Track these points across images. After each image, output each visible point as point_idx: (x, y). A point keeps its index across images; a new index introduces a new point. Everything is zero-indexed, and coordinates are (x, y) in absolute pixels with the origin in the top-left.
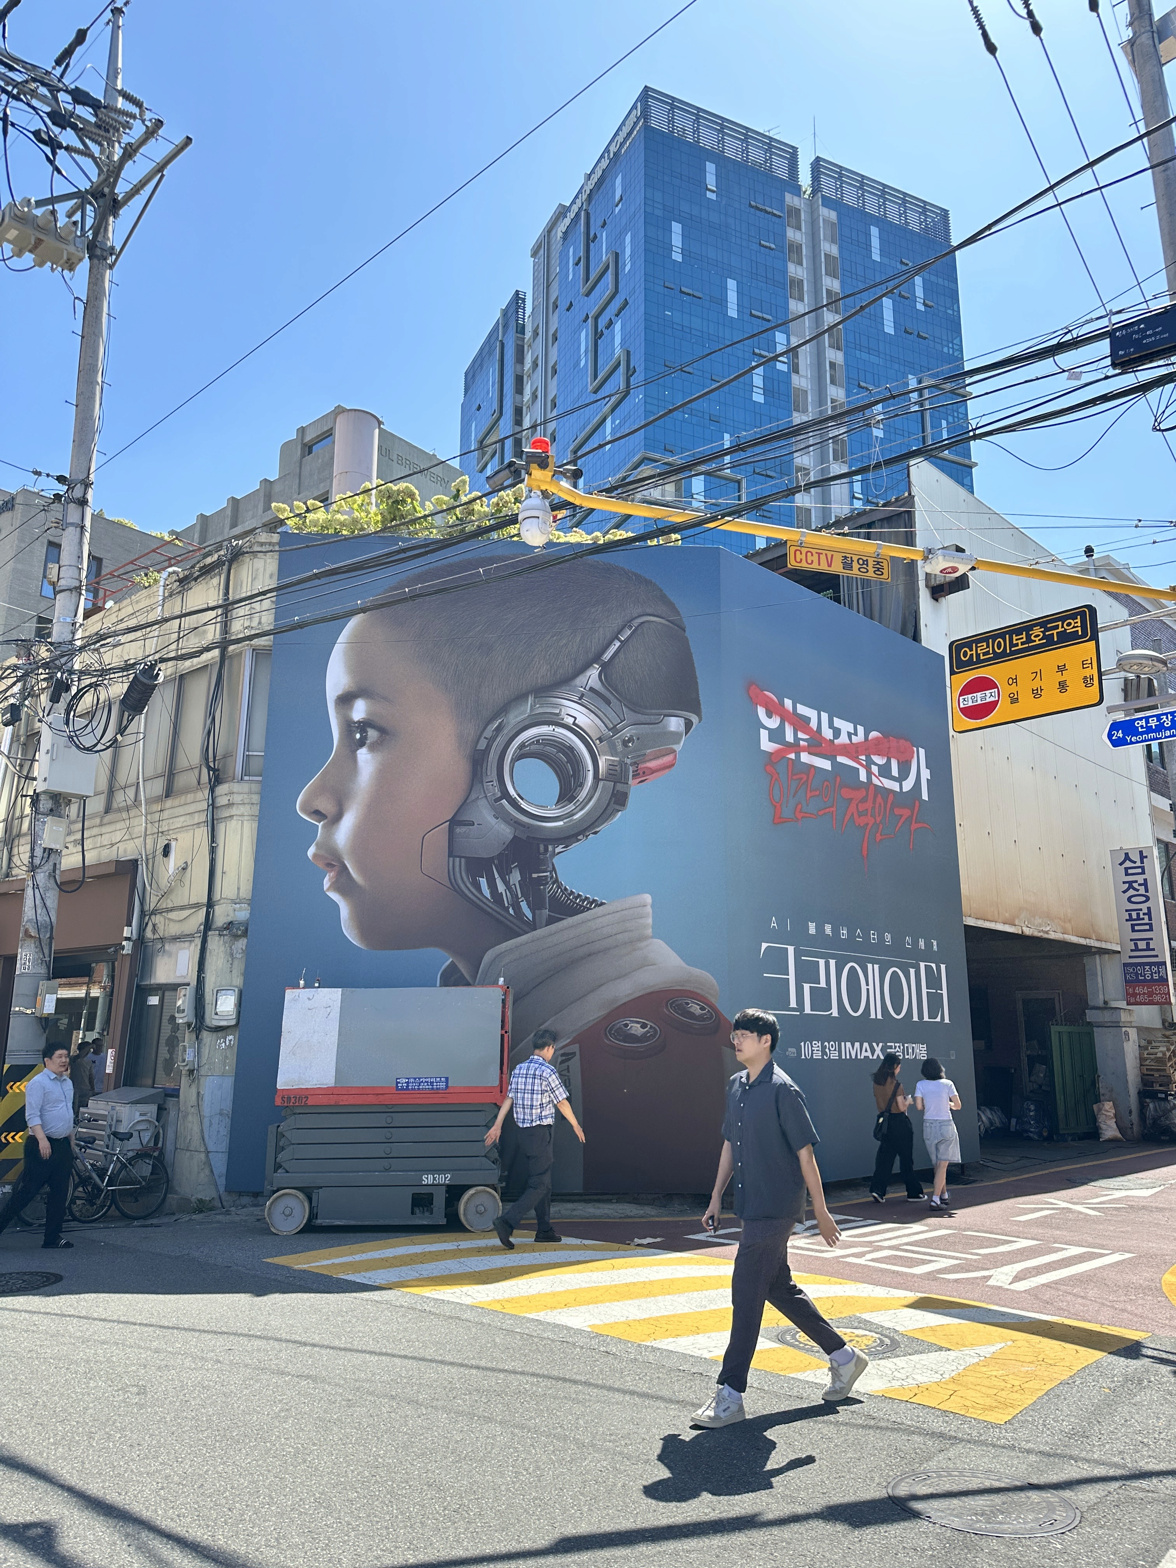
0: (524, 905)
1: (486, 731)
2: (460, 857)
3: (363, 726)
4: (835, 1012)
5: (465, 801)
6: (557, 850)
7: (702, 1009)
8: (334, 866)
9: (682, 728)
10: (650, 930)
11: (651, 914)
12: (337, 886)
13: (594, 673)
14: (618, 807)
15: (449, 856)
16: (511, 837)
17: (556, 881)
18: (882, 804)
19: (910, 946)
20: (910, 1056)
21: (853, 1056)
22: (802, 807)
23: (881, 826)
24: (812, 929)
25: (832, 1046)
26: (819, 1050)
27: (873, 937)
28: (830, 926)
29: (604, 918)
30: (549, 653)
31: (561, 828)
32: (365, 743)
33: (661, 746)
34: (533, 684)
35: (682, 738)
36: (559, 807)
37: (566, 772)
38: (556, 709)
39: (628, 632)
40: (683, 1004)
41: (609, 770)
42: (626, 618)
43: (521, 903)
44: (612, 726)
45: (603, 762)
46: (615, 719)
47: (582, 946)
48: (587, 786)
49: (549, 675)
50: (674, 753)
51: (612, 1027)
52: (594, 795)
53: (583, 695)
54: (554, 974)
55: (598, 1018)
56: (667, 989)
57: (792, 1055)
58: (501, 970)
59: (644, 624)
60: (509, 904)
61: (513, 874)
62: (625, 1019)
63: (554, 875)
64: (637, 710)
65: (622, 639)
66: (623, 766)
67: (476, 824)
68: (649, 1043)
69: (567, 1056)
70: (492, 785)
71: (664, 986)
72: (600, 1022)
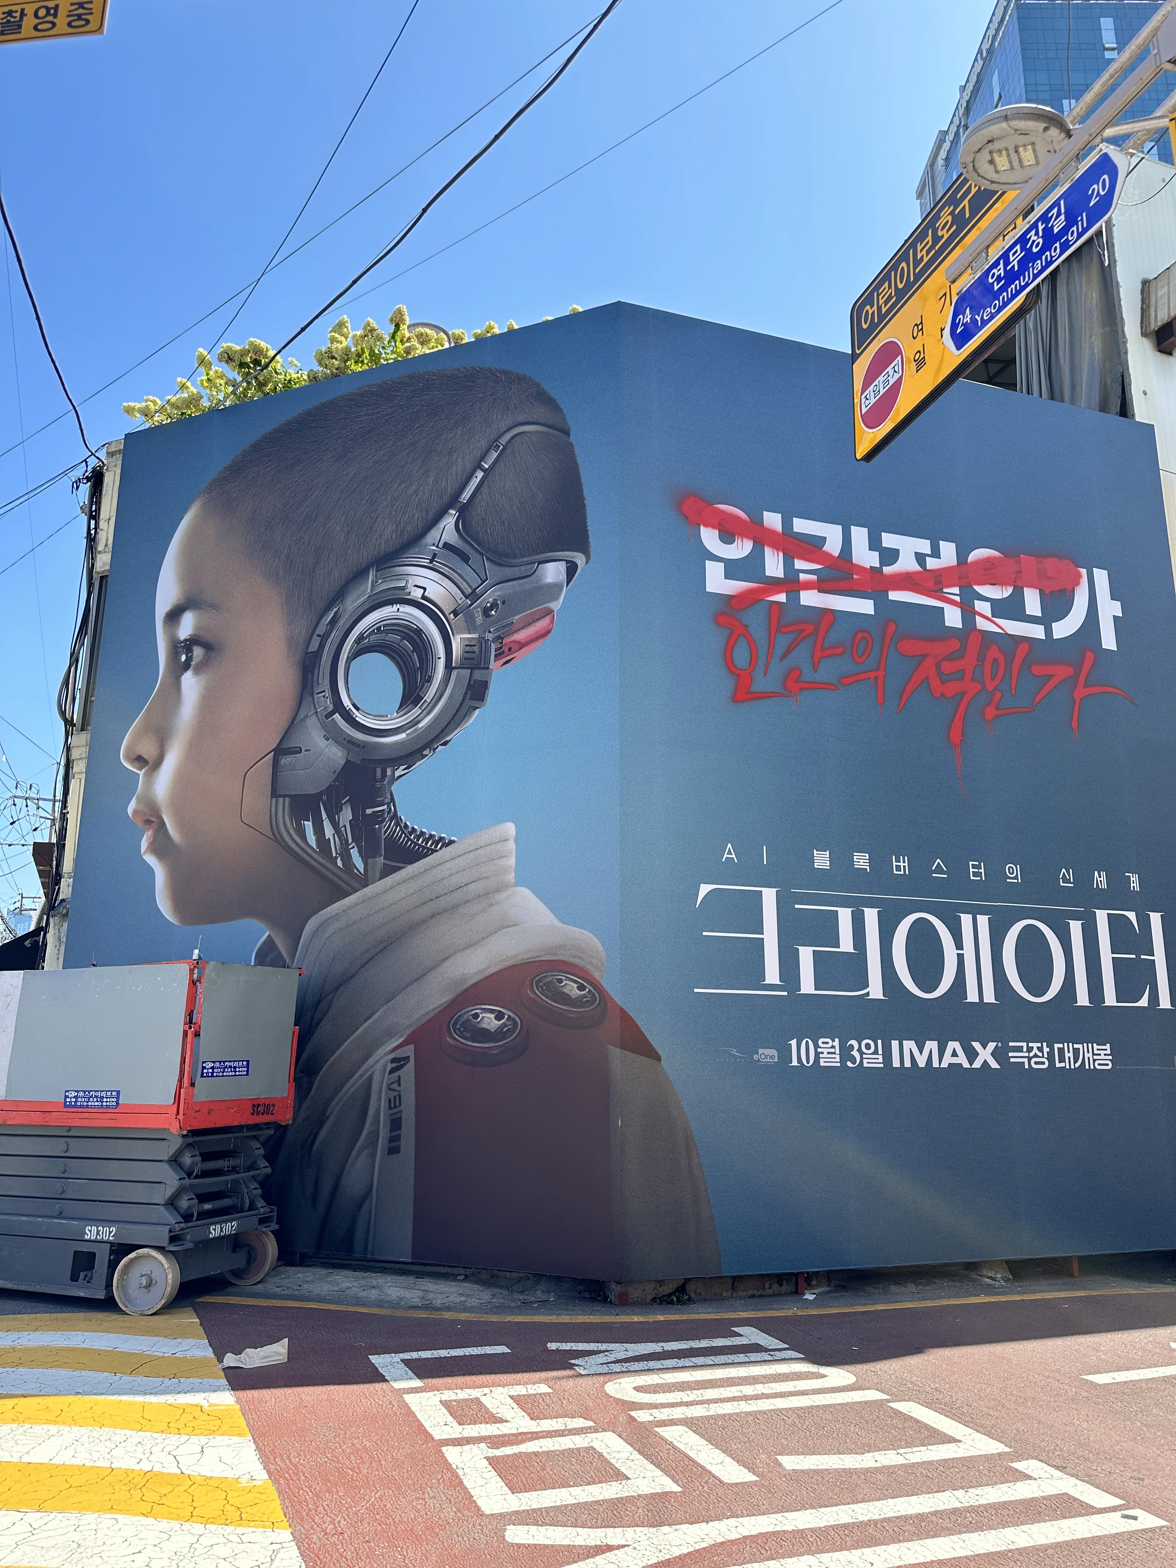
0: (354, 852)
1: (319, 626)
3: (190, 644)
4: (875, 990)
5: (293, 722)
7: (581, 988)
8: (152, 822)
9: (563, 576)
10: (513, 874)
11: (514, 852)
12: (153, 848)
13: (449, 522)
14: (475, 703)
15: (272, 796)
16: (343, 762)
17: (395, 815)
18: (1002, 660)
19: (1071, 883)
20: (1069, 1063)
21: (922, 1062)
22: (801, 674)
23: (998, 695)
24: (822, 860)
25: (868, 1046)
26: (834, 1053)
27: (976, 871)
28: (867, 855)
29: (452, 862)
30: (395, 507)
31: (404, 742)
32: (190, 665)
33: (534, 608)
34: (376, 553)
35: (562, 591)
36: (401, 713)
37: (412, 665)
38: (401, 582)
39: (494, 455)
40: (554, 982)
41: (466, 652)
42: (492, 437)
43: (351, 851)
44: (470, 591)
45: (458, 643)
46: (475, 581)
47: (423, 904)
48: (437, 679)
49: (394, 536)
50: (551, 615)
51: (456, 1020)
52: (445, 691)
53: (435, 555)
54: (387, 947)
55: (440, 1006)
56: (532, 960)
57: (768, 1060)
58: (324, 944)
59: (516, 439)
60: (337, 854)
61: (344, 812)
62: (474, 1007)
63: (392, 808)
64: (503, 563)
65: (487, 467)
66: (483, 645)
67: (303, 750)
68: (505, 1041)
69: (399, 1063)
70: (324, 696)
71: (528, 955)
72: (441, 1011)
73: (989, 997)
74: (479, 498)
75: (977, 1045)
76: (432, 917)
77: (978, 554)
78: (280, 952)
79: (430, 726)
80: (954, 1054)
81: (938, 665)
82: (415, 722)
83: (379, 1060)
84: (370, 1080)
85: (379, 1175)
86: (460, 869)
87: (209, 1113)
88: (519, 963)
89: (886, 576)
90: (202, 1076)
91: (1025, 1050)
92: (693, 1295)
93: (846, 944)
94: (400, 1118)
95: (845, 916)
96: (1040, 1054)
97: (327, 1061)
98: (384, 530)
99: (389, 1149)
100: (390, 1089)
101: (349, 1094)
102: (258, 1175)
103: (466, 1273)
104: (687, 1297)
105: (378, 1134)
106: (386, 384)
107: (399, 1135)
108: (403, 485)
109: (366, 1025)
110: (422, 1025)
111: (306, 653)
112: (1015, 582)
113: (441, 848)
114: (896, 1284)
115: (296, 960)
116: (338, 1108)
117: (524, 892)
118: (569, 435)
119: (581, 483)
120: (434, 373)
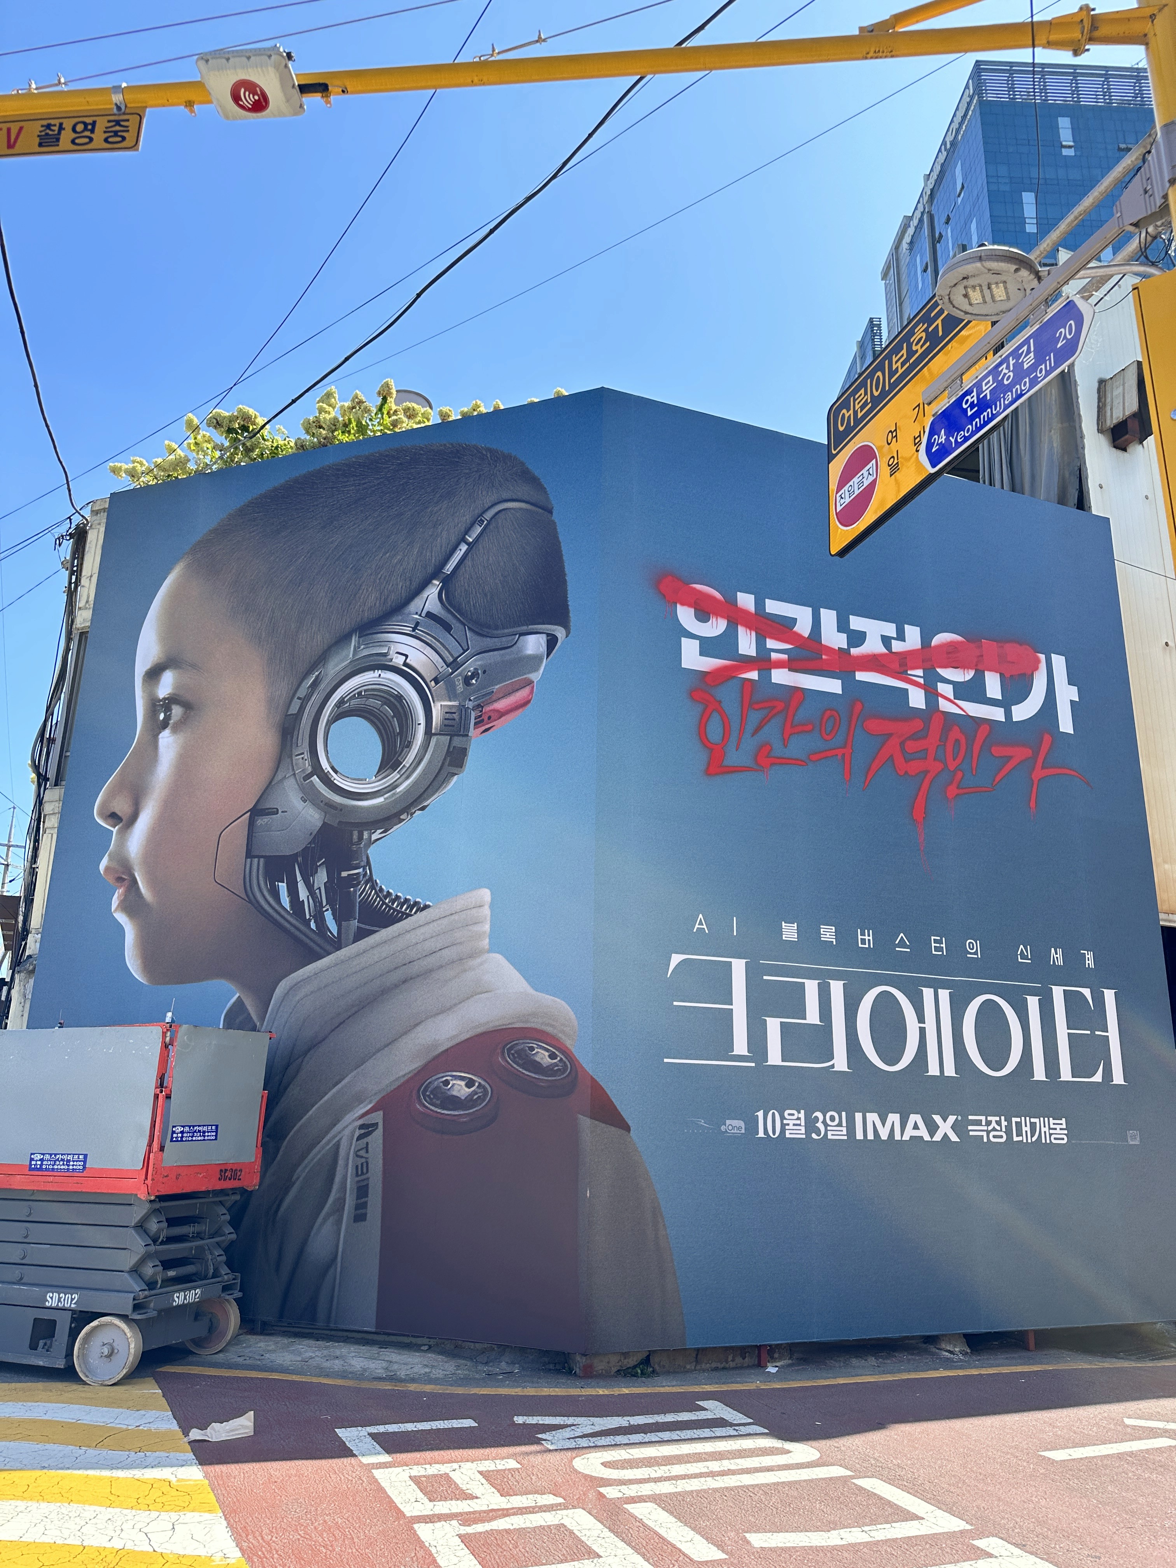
0: (328, 916)
1: (300, 689)
2: (259, 857)
3: (169, 703)
4: (840, 1062)
5: (270, 783)
6: (374, 837)
7: (552, 1056)
8: (123, 880)
9: (543, 649)
10: (487, 940)
11: (489, 918)
12: (125, 906)
13: (432, 592)
14: (454, 770)
15: (246, 858)
16: (319, 824)
17: (371, 879)
18: (963, 741)
19: (1029, 959)
20: (1026, 1136)
21: (884, 1135)
22: (771, 749)
23: (960, 775)
25: (832, 1119)
26: (800, 1125)
27: (938, 946)
28: (833, 928)
29: (427, 927)
30: (379, 576)
31: (381, 806)
32: (168, 724)
33: (514, 678)
34: (359, 619)
35: (542, 662)
36: (380, 777)
37: (391, 730)
38: (384, 648)
39: (478, 529)
40: (526, 1050)
41: (446, 719)
42: (476, 512)
43: (325, 913)
44: (452, 660)
45: (438, 710)
46: (457, 650)
47: (396, 968)
48: (416, 745)
49: (377, 604)
50: (531, 685)
51: (427, 1085)
52: (424, 756)
53: (417, 624)
54: (359, 1011)
55: (410, 1072)
56: (504, 1027)
57: (736, 1131)
58: (295, 1007)
59: (500, 515)
60: (310, 916)
61: (319, 874)
62: (445, 1074)
63: (368, 872)
64: (485, 633)
65: (471, 540)
66: (463, 712)
67: (280, 811)
68: (475, 1109)
69: (367, 1129)
70: (303, 758)
71: (500, 1022)
72: (411, 1078)
73: (950, 1070)
74: (462, 570)
75: (937, 1118)
76: (404, 982)
77: (941, 638)
78: (249, 1014)
79: (408, 791)
80: (916, 1127)
81: (902, 744)
82: (393, 786)
83: (347, 1126)
84: (337, 1146)
85: (345, 1243)
86: (434, 934)
87: (177, 1178)
88: (491, 1030)
89: (854, 657)
90: (172, 1141)
91: (984, 1123)
92: (657, 1367)
93: (813, 1016)
94: (368, 1185)
95: (811, 987)
96: (998, 1128)
97: (295, 1126)
98: (368, 597)
99: (355, 1216)
100: (357, 1156)
101: (315, 1160)
102: (223, 1241)
103: (430, 1343)
104: (651, 1369)
105: (345, 1201)
106: (374, 456)
107: (366, 1203)
108: (388, 555)
109: (335, 1090)
110: (392, 1091)
111: (286, 715)
112: (976, 665)
113: (415, 913)
114: (856, 1357)
115: (265, 1023)
116: (304, 1174)
117: (499, 957)
118: (550, 512)
119: (563, 560)
120: (422, 449)
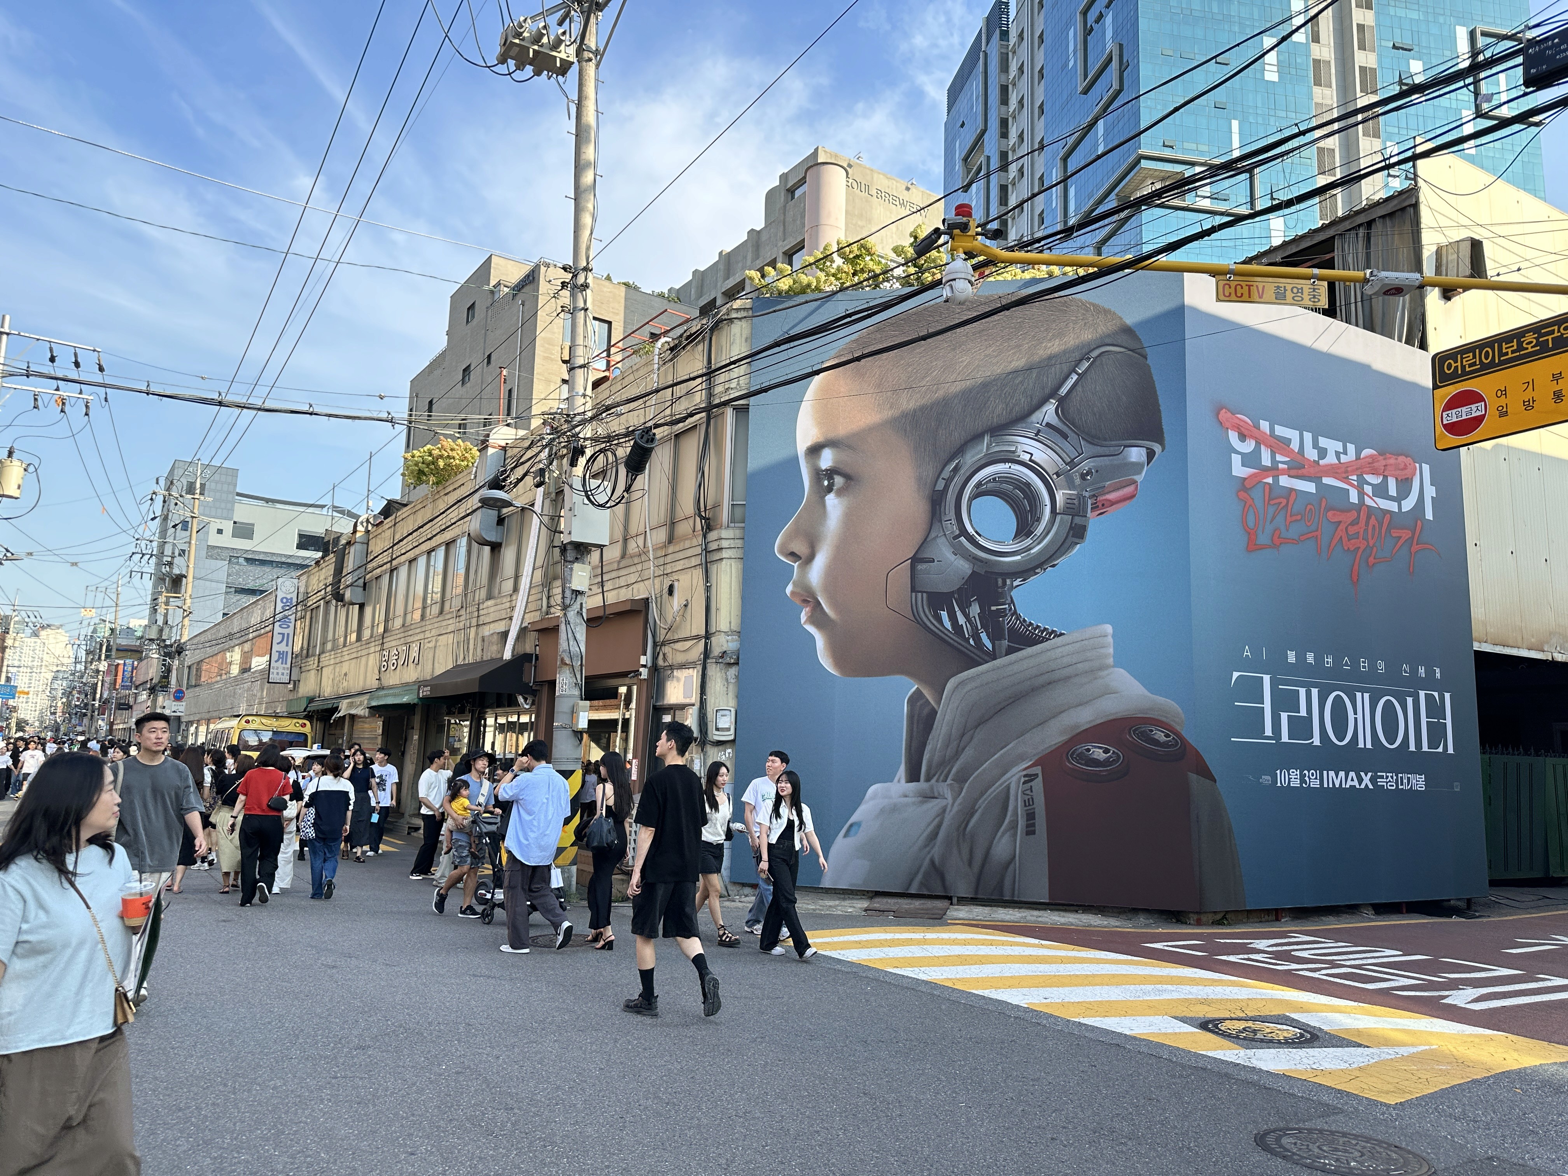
0: (984, 636)
1: (944, 472)
2: (922, 592)
3: (831, 473)
4: (1316, 741)
5: (925, 540)
6: (1015, 584)
7: (1167, 736)
8: (809, 602)
9: (1144, 458)
10: (1112, 659)
11: (1112, 644)
12: (812, 620)
13: (1050, 408)
14: (1077, 540)
15: (912, 592)
16: (970, 572)
17: (1015, 612)
18: (1377, 525)
19: (1408, 673)
20: (1405, 786)
21: (1337, 784)
22: (1280, 533)
23: (1376, 548)
24: (1292, 657)
25: (1313, 775)
26: (1297, 779)
27: (1364, 665)
28: (1313, 654)
29: (1063, 648)
30: (1005, 392)
31: (1019, 562)
32: (832, 489)
33: (1121, 478)
34: (989, 423)
35: (1144, 468)
36: (1016, 541)
37: (1023, 508)
38: (1012, 447)
39: (1086, 364)
40: (1146, 731)
41: (1067, 503)
42: (1084, 351)
43: (981, 635)
44: (1069, 460)
45: (1060, 496)
46: (1073, 453)
47: (1042, 674)
48: (1044, 520)
49: (1005, 413)
50: (1136, 484)
51: (1073, 752)
52: (1051, 529)
53: (1039, 431)
54: (1015, 701)
55: (1059, 743)
56: (1130, 716)
57: (1267, 783)
58: (962, 697)
59: (1103, 355)
60: (970, 636)
61: (973, 607)
62: (1087, 745)
63: (1013, 607)
64: (1095, 443)
65: (1080, 372)
66: (1081, 499)
67: (936, 560)
68: (1111, 767)
69: (1031, 777)
70: (951, 524)
71: (1126, 713)
72: (1061, 746)
73: (1369, 746)
74: (1074, 393)
75: (1362, 774)
76: (1049, 683)
77: (1367, 452)
78: (927, 700)
79: (1040, 553)
80: (1352, 780)
81: (1347, 528)
82: (1028, 548)
83: (1015, 775)
85: (1020, 848)
86: (1069, 653)
88: (1120, 717)
89: (1321, 466)
91: (1385, 777)
93: (1303, 713)
94: (1034, 812)
95: (1302, 691)
96: (1392, 780)
97: (974, 775)
99: (1026, 832)
100: (1024, 794)
101: (993, 797)
104: (1227, 921)
105: (1018, 822)
107: (1034, 824)
109: (1003, 751)
110: (1046, 754)
111: (934, 491)
112: (1383, 472)
113: (1053, 638)
116: (984, 805)
117: (1122, 670)
118: (1146, 359)
